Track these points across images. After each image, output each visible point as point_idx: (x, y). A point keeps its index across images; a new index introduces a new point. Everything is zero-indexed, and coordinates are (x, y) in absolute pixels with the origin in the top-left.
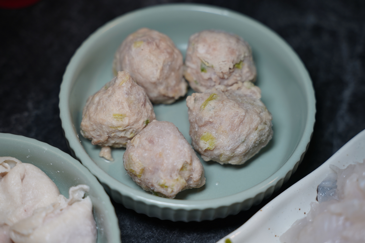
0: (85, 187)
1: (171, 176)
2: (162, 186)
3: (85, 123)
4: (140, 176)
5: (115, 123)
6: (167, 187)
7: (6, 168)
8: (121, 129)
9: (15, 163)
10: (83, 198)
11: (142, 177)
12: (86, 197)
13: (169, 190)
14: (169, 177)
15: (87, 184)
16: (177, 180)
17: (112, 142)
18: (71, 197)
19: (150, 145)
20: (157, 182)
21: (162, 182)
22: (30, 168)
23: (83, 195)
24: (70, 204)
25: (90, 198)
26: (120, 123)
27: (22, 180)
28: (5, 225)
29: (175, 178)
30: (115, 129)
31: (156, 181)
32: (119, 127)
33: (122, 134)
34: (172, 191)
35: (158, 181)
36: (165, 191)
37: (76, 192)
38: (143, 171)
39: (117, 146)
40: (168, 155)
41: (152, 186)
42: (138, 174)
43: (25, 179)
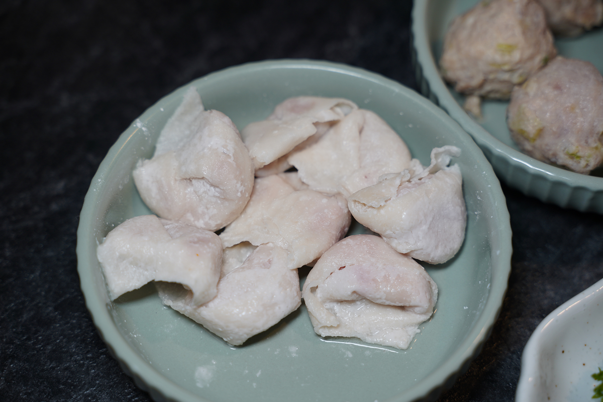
0: (454, 149)
1: (587, 142)
2: (573, 156)
3: (450, 56)
4: (534, 140)
5: (498, 58)
6: (579, 157)
7: (338, 114)
8: (506, 67)
9: (352, 108)
10: (448, 166)
11: (538, 143)
12: (453, 165)
13: (583, 163)
14: (583, 143)
15: (456, 145)
16: (596, 148)
17: (488, 88)
18: (434, 162)
19: (556, 92)
20: (564, 151)
21: (573, 149)
22: (371, 117)
23: (447, 162)
24: (433, 172)
25: (459, 166)
26: (507, 58)
27: (361, 131)
28: (339, 194)
29: (594, 145)
30: (497, 67)
31: (563, 149)
32: (505, 64)
33: (506, 76)
34: (587, 165)
35: (565, 149)
36: (575, 164)
37: (440, 155)
38: (540, 132)
39: (492, 95)
40: (585, 110)
41: (555, 155)
42: (532, 136)
43: (364, 133)
